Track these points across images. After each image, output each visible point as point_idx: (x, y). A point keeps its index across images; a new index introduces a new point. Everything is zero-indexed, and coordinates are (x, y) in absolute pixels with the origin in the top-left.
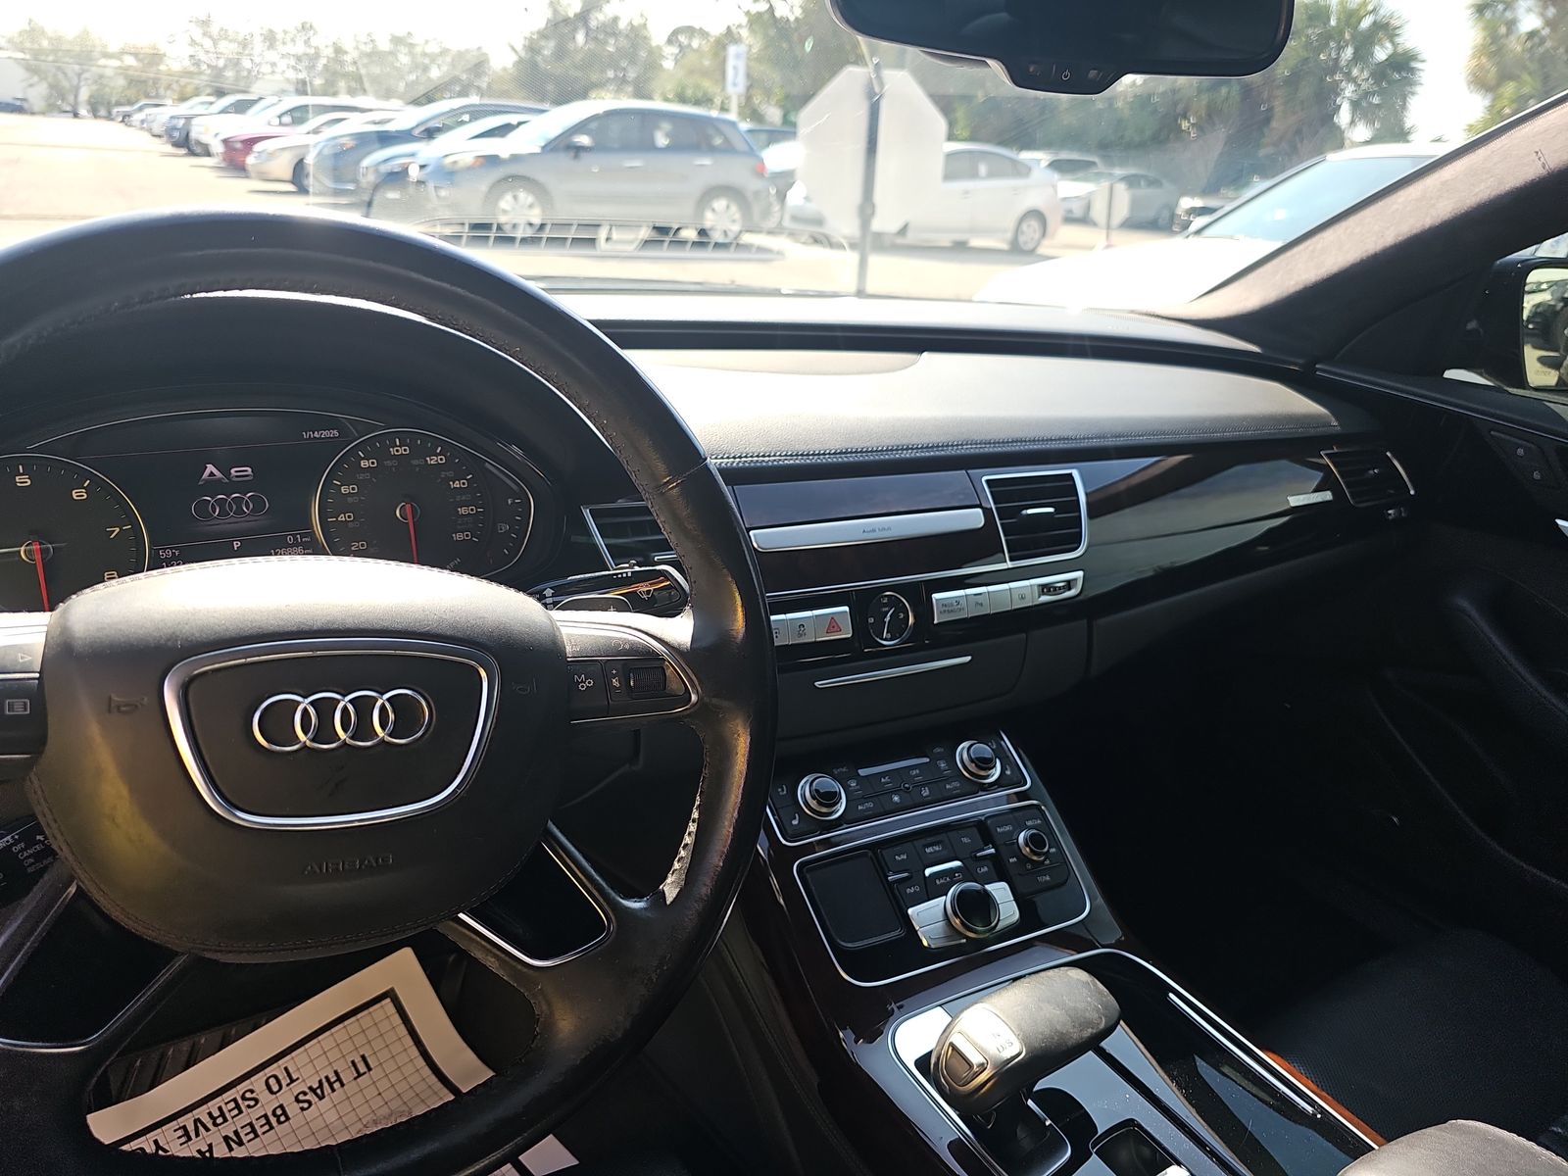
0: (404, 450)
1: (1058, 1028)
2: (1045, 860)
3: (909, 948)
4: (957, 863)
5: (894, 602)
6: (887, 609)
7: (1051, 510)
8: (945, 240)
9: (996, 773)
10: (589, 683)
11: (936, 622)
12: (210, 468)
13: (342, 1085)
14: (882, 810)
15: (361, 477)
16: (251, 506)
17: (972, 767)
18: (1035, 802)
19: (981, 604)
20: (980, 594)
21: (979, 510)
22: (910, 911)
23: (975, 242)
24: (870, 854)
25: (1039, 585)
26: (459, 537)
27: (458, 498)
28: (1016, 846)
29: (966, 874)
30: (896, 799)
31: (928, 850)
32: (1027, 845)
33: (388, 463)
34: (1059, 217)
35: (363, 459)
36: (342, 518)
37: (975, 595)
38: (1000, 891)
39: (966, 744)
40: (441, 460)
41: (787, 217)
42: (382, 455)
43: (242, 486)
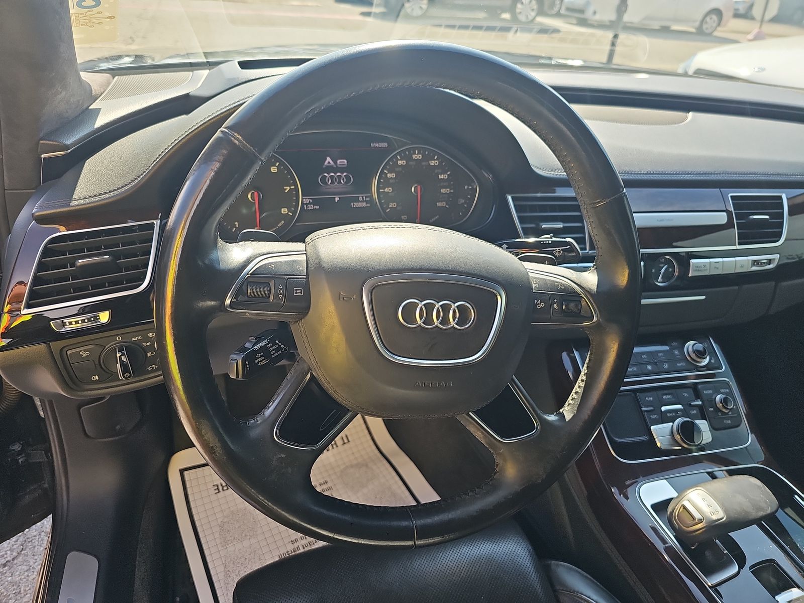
0: (419, 157)
1: (745, 509)
2: (729, 412)
3: (650, 447)
4: (679, 407)
5: (668, 262)
6: (663, 265)
7: (767, 217)
8: (656, 25)
9: (706, 362)
10: (543, 305)
11: (690, 275)
12: (329, 159)
13: (337, 446)
14: (641, 372)
15: (397, 169)
16: (345, 180)
17: (693, 356)
18: (727, 379)
19: (718, 268)
20: (718, 262)
21: (725, 214)
22: (652, 428)
23: (675, 27)
24: (633, 395)
25: (753, 261)
26: (440, 204)
27: (442, 184)
28: (714, 402)
29: (684, 413)
30: (649, 367)
31: (665, 397)
32: (721, 402)
33: (411, 163)
34: (731, 13)
35: (400, 160)
36: (386, 190)
37: (716, 262)
38: (703, 424)
39: (692, 343)
40: (436, 163)
41: (563, 8)
42: (409, 158)
43: (342, 170)
